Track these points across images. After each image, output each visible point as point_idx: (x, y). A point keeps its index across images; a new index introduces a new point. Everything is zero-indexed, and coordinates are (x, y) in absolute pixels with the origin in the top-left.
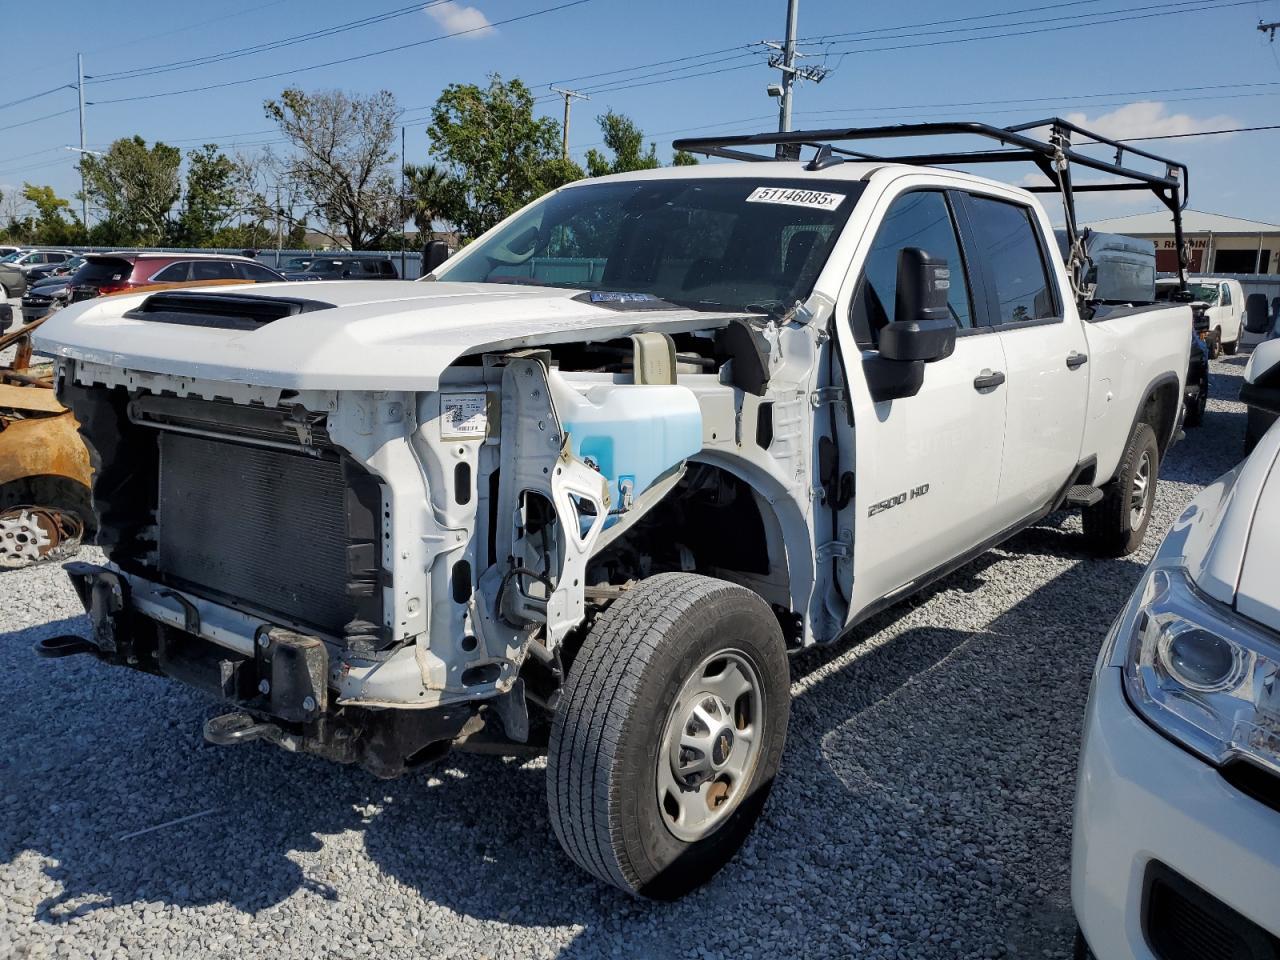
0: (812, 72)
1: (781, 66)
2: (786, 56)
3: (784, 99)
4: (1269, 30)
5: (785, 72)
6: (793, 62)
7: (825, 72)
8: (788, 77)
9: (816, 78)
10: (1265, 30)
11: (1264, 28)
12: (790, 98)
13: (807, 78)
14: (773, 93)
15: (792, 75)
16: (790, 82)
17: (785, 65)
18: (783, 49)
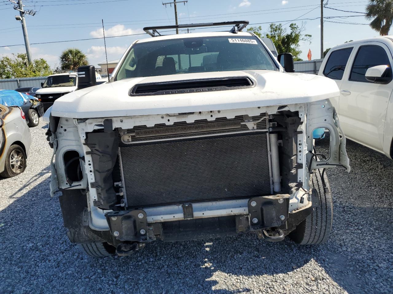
0: (31, 12)
1: (19, 9)
2: (19, 6)
3: (22, 21)
4: (165, 5)
5: (20, 12)
6: (22, 8)
7: (35, 12)
8: (22, 13)
9: (32, 14)
10: (164, 5)
11: (163, 4)
12: (24, 21)
13: (29, 14)
14: (17, 19)
15: (23, 13)
16: (23, 15)
17: (20, 9)
18: (17, 3)
